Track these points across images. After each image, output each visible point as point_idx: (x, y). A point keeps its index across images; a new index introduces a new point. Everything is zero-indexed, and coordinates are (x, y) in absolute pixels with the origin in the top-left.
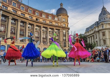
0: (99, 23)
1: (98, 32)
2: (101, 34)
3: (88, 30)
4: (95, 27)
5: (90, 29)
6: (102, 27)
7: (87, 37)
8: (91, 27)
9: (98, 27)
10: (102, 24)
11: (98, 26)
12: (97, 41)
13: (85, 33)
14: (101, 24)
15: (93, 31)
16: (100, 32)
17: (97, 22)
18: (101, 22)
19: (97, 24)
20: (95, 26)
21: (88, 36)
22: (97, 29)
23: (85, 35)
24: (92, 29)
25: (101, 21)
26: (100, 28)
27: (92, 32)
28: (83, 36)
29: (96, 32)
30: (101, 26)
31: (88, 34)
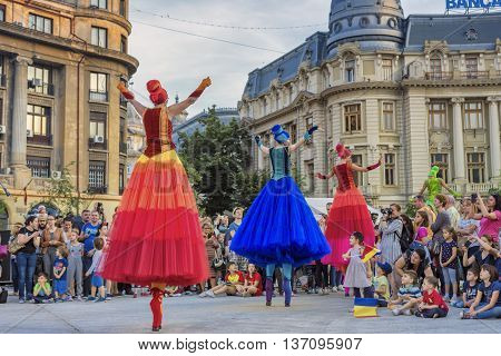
0: (333, 45)
1: (323, 100)
2: (338, 117)
3: (259, 83)
4: (303, 71)
5: (275, 82)
6: (349, 70)
7: (254, 133)
8: (280, 67)
9: (323, 69)
10: (349, 55)
11: (324, 67)
12: (310, 164)
13: (244, 103)
14: (339, 49)
15: (294, 96)
16: (332, 102)
17: (321, 36)
18: (341, 41)
19: (319, 50)
20: (304, 65)
21: (256, 124)
22: (314, 86)
23: (242, 115)
24: (286, 79)
25: (341, 36)
26: (337, 78)
27: (285, 101)
28: (225, 120)
29: (310, 104)
30: (343, 66)
31: (258, 112)
